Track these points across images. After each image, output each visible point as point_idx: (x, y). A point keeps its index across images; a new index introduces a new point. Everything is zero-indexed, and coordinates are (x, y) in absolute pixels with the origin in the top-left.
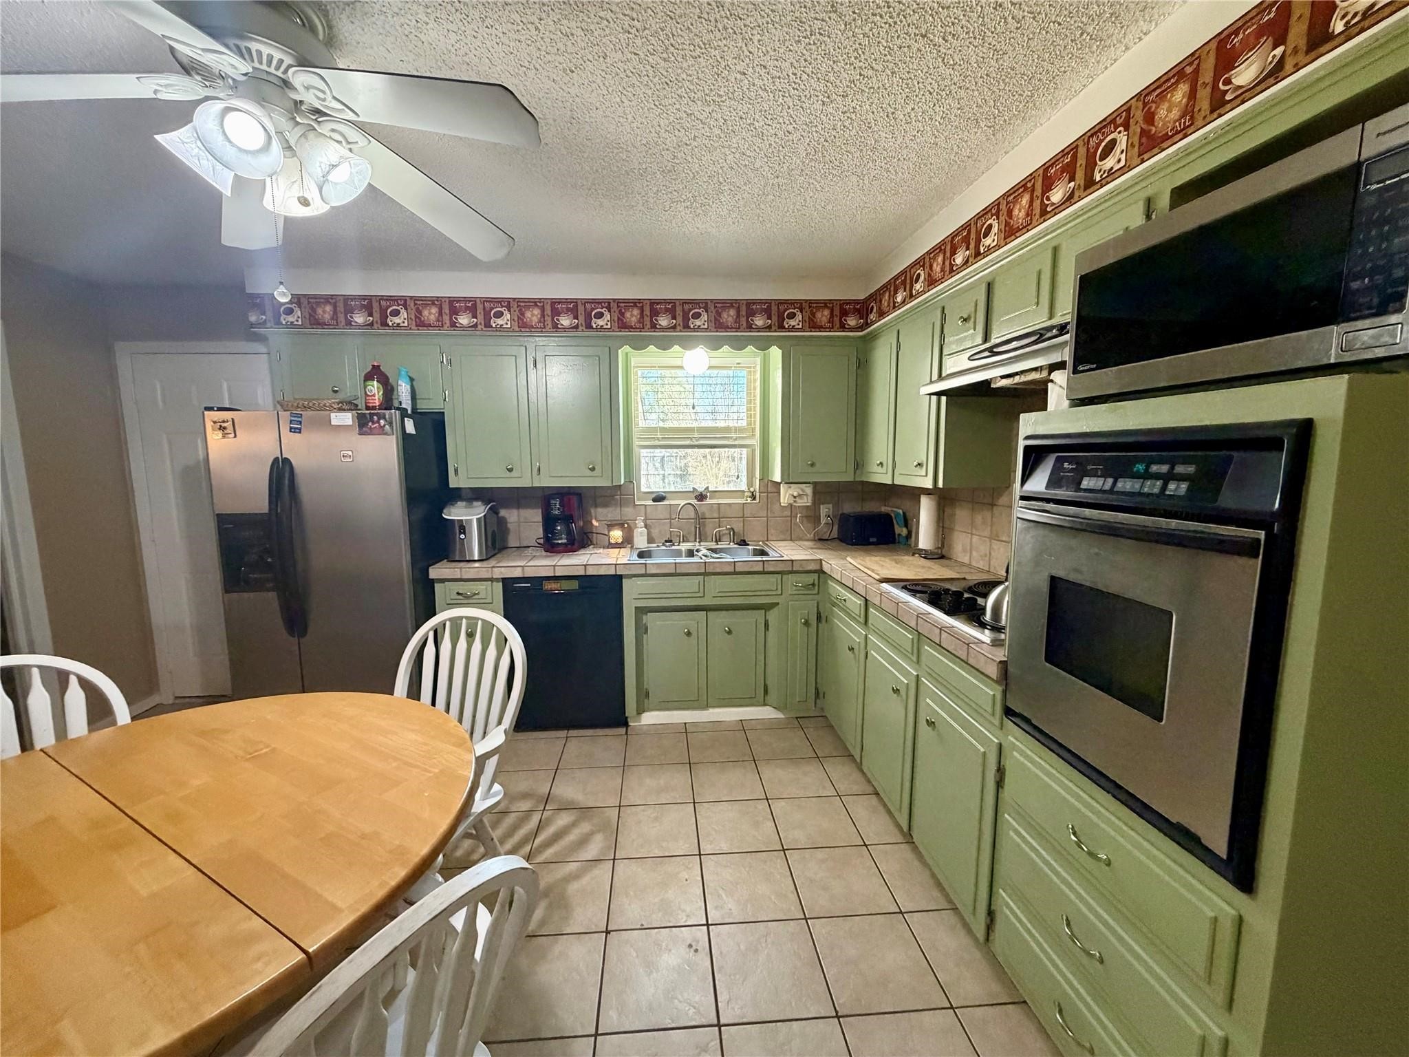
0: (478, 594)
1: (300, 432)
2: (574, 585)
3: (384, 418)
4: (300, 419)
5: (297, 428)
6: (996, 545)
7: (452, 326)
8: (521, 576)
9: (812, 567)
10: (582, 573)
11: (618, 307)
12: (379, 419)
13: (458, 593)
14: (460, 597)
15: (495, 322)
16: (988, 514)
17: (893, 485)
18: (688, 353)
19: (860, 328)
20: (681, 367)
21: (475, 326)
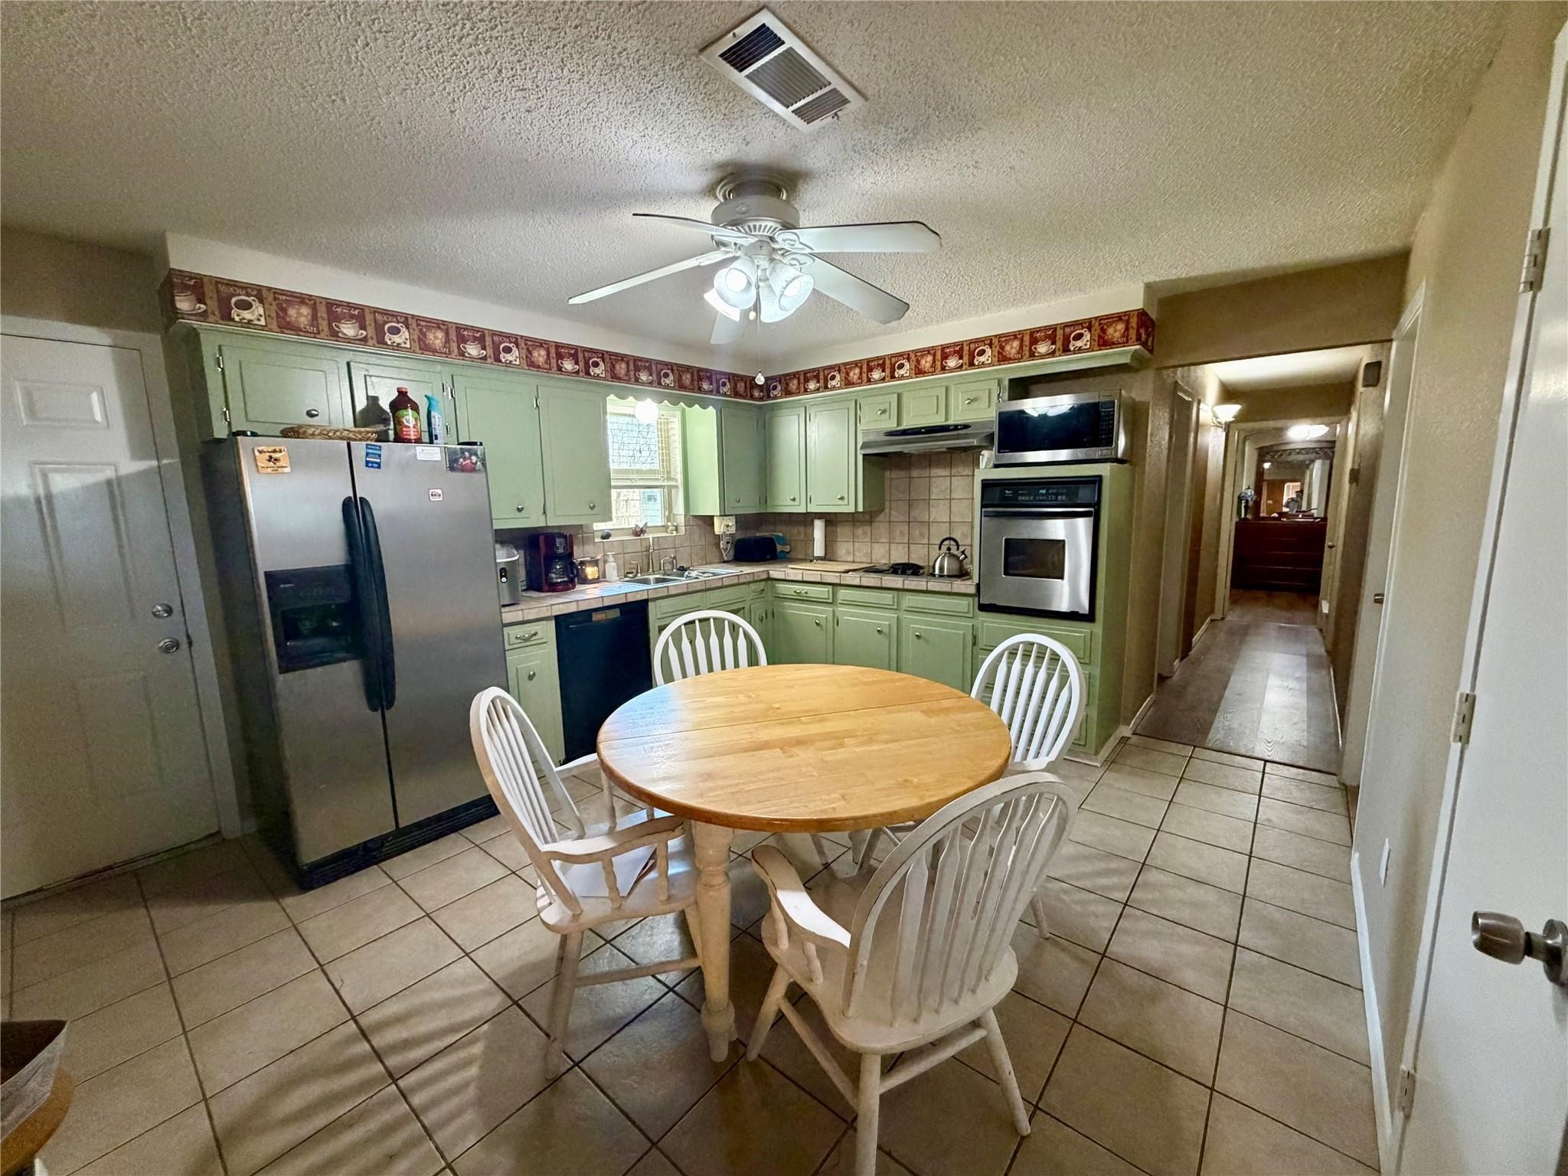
0: (535, 634)
1: (379, 467)
2: (615, 614)
3: (476, 455)
4: (378, 452)
5: (376, 463)
6: (875, 545)
7: (460, 355)
8: (575, 610)
9: (764, 576)
10: (624, 601)
11: (612, 359)
12: (471, 455)
13: (517, 638)
14: (519, 641)
15: (505, 357)
16: (868, 528)
17: (807, 513)
18: (640, 403)
19: (761, 399)
20: (633, 416)
21: (485, 358)
